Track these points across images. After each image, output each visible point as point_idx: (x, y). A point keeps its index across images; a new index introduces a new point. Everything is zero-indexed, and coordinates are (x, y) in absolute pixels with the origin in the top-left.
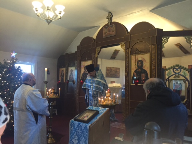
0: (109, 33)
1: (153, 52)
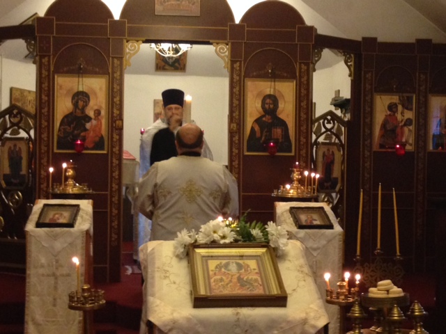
1: (304, 79)
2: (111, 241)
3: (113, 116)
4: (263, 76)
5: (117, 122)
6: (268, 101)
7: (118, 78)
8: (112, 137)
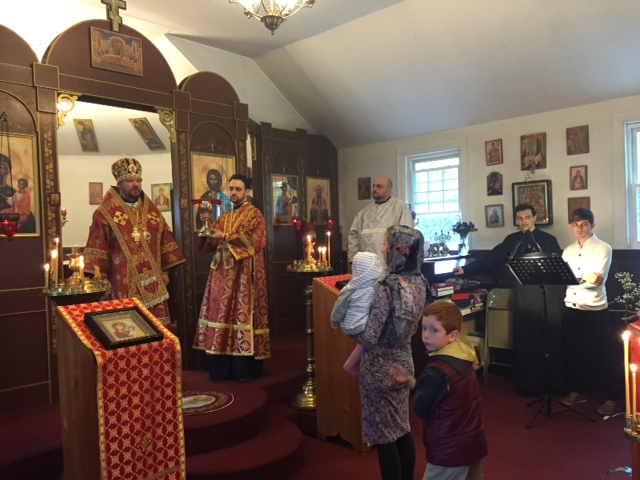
0: (118, 59)
1: (242, 156)
2: (52, 348)
3: (45, 189)
4: (206, 150)
5: (53, 196)
6: (213, 176)
7: (50, 139)
8: (46, 216)
